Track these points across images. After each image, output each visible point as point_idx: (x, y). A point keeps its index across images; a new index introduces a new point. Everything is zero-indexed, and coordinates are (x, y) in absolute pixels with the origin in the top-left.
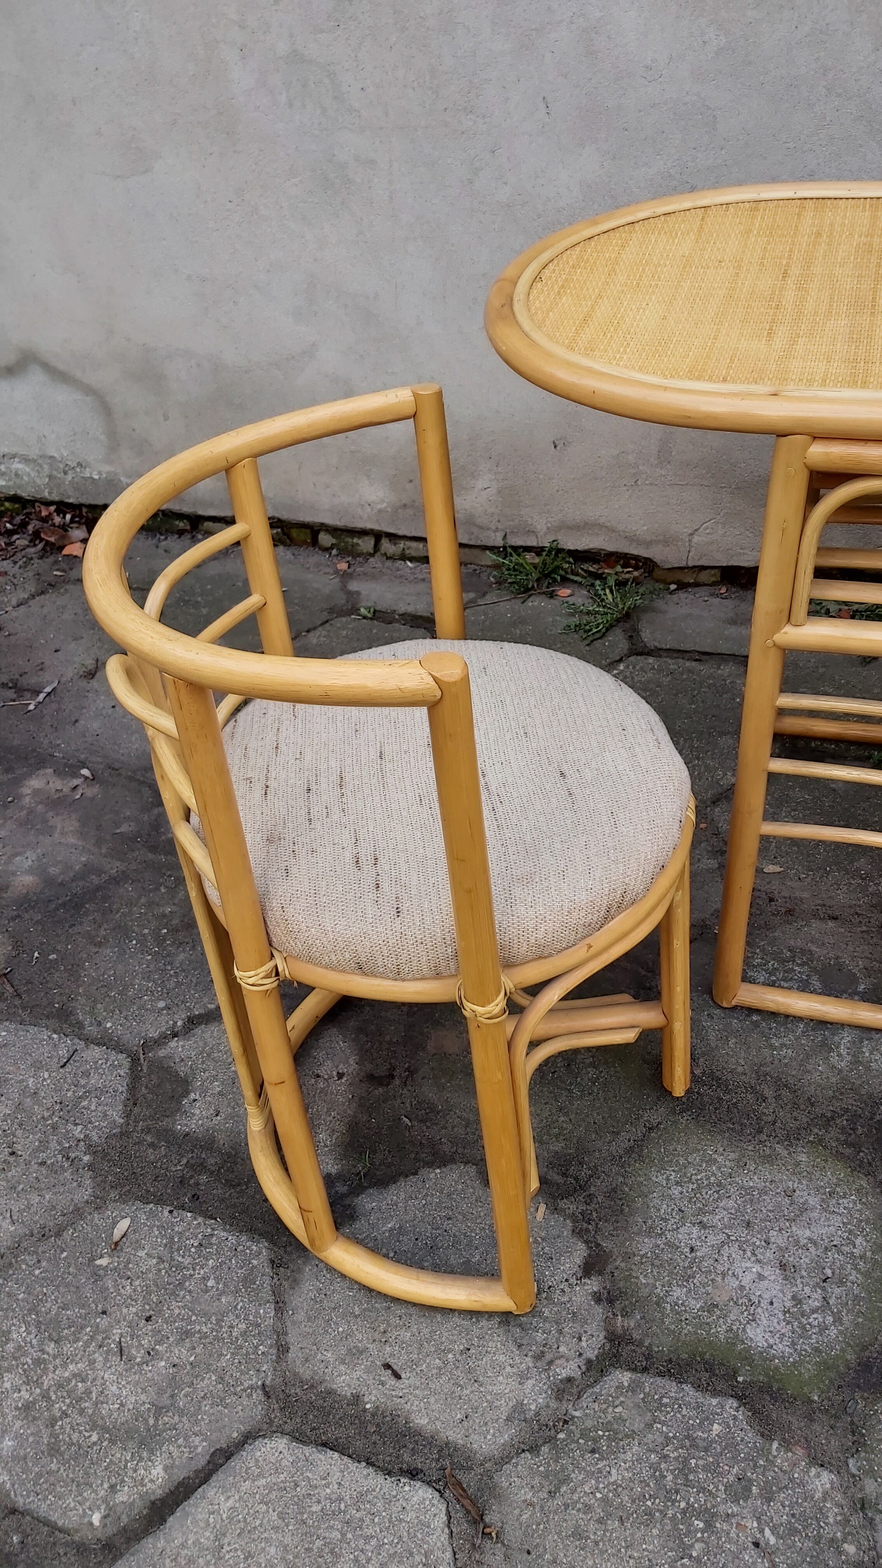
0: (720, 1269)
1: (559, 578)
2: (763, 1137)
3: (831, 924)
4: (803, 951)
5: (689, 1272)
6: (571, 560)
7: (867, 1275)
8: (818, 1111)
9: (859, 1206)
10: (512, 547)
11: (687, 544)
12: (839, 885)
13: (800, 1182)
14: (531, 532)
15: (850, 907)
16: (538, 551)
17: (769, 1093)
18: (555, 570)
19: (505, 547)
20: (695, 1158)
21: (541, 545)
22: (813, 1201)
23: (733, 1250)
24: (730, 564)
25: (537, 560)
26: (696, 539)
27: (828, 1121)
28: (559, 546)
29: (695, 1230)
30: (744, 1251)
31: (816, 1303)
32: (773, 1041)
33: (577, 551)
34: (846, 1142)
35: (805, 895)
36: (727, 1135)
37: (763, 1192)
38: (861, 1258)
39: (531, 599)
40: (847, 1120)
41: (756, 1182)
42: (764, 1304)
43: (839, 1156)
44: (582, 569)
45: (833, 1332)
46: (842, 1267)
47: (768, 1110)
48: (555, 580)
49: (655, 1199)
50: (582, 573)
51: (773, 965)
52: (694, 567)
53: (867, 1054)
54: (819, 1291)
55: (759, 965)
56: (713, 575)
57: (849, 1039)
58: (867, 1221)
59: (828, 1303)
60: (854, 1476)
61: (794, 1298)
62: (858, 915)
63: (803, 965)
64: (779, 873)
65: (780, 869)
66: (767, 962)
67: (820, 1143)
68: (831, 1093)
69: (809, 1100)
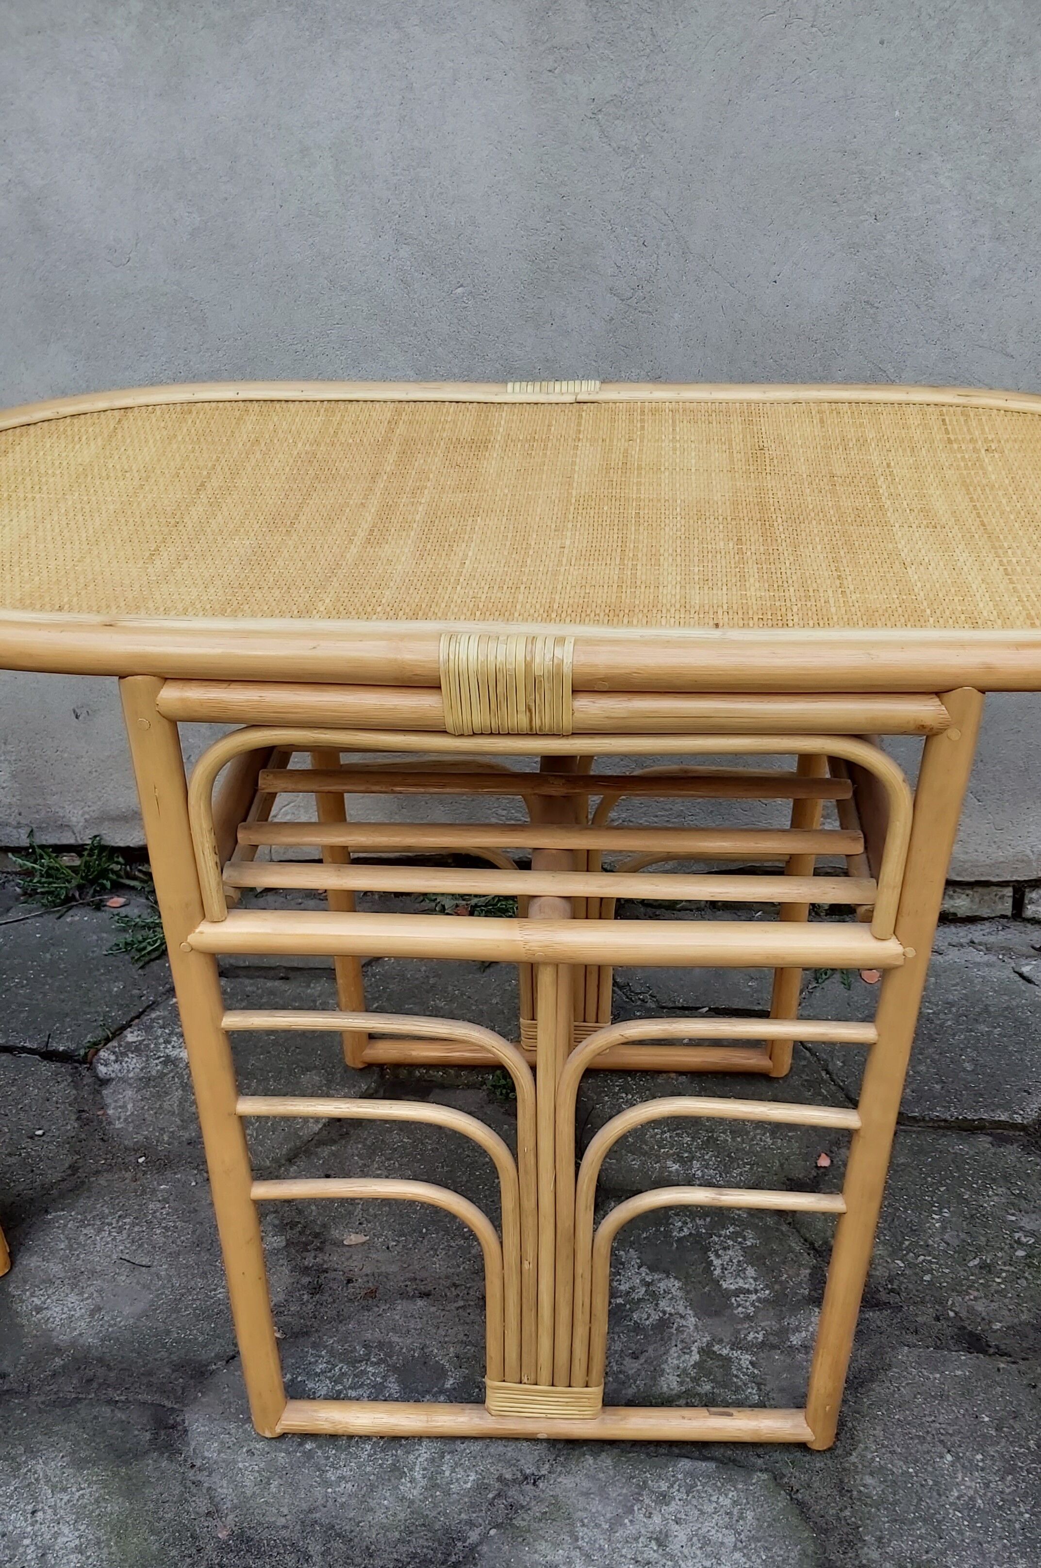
1: (108, 884)
3: (420, 1303)
4: (381, 1345)
6: (121, 860)
10: (42, 847)
12: (436, 1250)
14: (64, 827)
16: (77, 849)
17: (315, 1548)
18: (104, 873)
19: (32, 847)
21: (81, 842)
25: (77, 862)
28: (103, 843)
32: (329, 1474)
33: (128, 848)
35: (393, 1268)
39: (71, 913)
44: (140, 871)
48: (103, 887)
50: (141, 875)
51: (341, 1369)
53: (447, 1473)
57: (427, 1456)
62: (456, 1286)
63: (377, 1364)
64: (363, 1244)
65: (362, 1239)
66: (334, 1366)
68: (397, 1534)
69: (367, 1548)
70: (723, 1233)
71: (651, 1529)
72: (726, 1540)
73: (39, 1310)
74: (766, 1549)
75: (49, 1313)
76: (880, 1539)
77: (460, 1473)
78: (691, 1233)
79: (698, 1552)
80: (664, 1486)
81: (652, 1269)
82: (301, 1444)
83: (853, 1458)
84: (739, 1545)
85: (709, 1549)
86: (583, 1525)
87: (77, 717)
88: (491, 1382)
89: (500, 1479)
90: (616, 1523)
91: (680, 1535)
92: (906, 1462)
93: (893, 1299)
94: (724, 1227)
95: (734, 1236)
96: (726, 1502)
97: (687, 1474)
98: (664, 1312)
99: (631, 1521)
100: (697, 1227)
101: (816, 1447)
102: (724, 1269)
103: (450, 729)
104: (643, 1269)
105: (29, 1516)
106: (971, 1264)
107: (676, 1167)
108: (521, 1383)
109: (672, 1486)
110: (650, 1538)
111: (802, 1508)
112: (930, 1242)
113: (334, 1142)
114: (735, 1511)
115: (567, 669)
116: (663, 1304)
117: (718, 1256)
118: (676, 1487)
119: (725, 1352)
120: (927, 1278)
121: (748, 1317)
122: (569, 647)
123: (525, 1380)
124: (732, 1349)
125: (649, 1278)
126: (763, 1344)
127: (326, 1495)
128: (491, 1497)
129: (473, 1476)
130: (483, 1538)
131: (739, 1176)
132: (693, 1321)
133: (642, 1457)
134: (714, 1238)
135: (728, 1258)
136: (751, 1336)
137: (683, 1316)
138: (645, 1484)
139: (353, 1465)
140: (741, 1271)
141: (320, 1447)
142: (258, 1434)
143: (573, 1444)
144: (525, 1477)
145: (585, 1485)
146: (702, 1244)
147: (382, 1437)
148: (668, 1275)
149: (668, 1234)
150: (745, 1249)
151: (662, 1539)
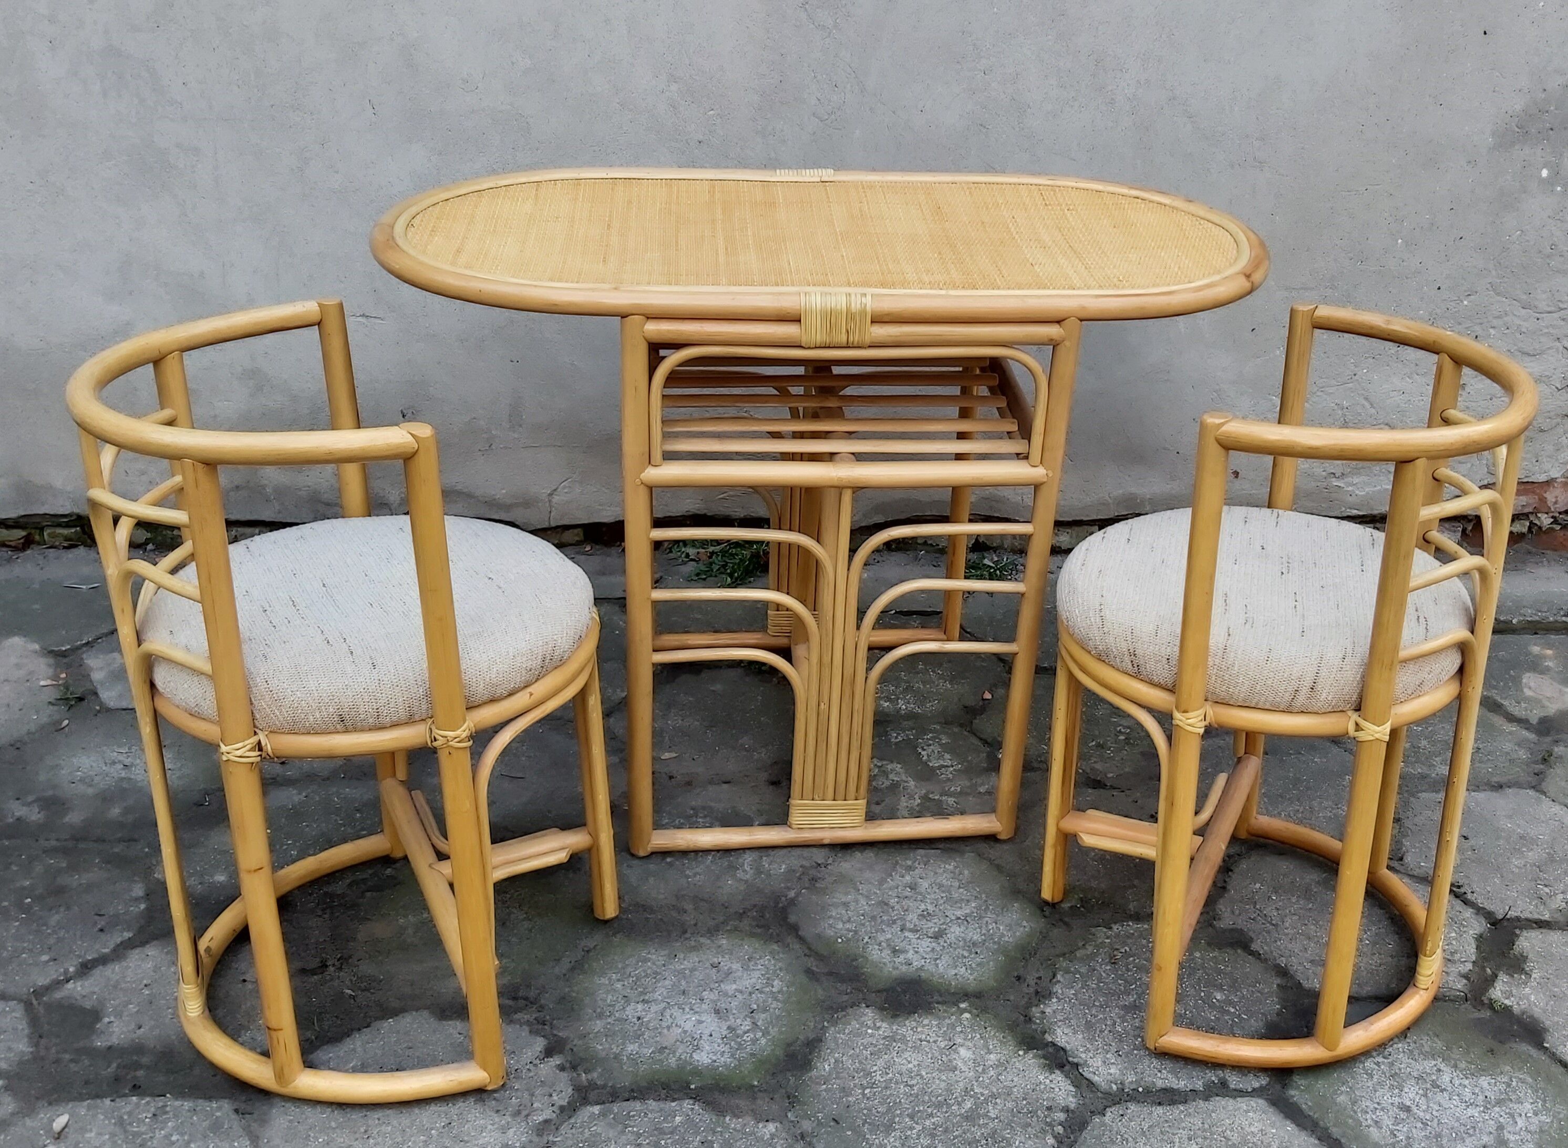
0: (664, 1024)
2: (688, 935)
3: (725, 786)
4: (704, 808)
5: (639, 1032)
7: (784, 1002)
8: (732, 910)
9: (773, 962)
11: (547, 504)
13: (723, 957)
15: (740, 772)
20: (632, 961)
22: (736, 966)
23: (676, 1012)
24: (591, 521)
26: (556, 499)
27: (741, 916)
29: (640, 1007)
30: (683, 1009)
31: (748, 1028)
34: (757, 926)
35: (700, 769)
37: (693, 970)
38: (779, 992)
40: (756, 911)
41: (687, 964)
42: (705, 1037)
43: (752, 935)
45: (763, 1041)
46: (764, 1001)
47: (689, 919)
49: (601, 994)
52: (557, 527)
53: (767, 866)
54: (748, 1019)
55: (667, 823)
56: (578, 535)
57: (751, 859)
58: (781, 969)
59: (757, 1025)
60: (792, 1122)
61: (729, 1028)
62: (747, 776)
63: (705, 817)
65: (675, 755)
66: (674, 821)
67: (736, 929)
68: (740, 897)
69: (723, 905)
70: (925, 736)
71: (905, 882)
72: (953, 884)
74: (978, 887)
77: (775, 866)
78: (902, 740)
79: (937, 891)
80: (909, 863)
81: (881, 759)
82: (664, 859)
83: (1027, 843)
84: (962, 886)
85: (943, 889)
86: (861, 882)
87: (404, 416)
88: (794, 802)
89: (802, 866)
90: (882, 882)
91: (925, 884)
94: (925, 733)
95: (934, 738)
96: (950, 866)
97: (923, 856)
98: (893, 781)
99: (892, 880)
100: (907, 736)
101: (1003, 837)
102: (929, 755)
103: (803, 345)
104: (873, 761)
106: (1090, 745)
107: (885, 704)
108: (813, 800)
109: (914, 862)
110: (906, 887)
111: (999, 868)
114: (957, 871)
115: (869, 309)
116: (891, 776)
117: (924, 750)
118: (917, 862)
119: (936, 797)
121: (949, 779)
122: (869, 297)
123: (816, 797)
124: (941, 796)
125: (879, 764)
126: (961, 793)
127: (688, 882)
128: (798, 875)
129: (784, 867)
130: (798, 894)
131: (932, 706)
132: (912, 783)
133: (893, 850)
134: (920, 740)
135: (930, 750)
136: (953, 789)
137: (906, 782)
138: (897, 862)
139: (702, 866)
140: (940, 757)
141: (677, 860)
142: (633, 855)
143: (846, 847)
144: (819, 865)
145: (858, 866)
146: (912, 744)
147: (718, 851)
148: (892, 762)
149: (888, 742)
150: (941, 745)
151: (913, 887)
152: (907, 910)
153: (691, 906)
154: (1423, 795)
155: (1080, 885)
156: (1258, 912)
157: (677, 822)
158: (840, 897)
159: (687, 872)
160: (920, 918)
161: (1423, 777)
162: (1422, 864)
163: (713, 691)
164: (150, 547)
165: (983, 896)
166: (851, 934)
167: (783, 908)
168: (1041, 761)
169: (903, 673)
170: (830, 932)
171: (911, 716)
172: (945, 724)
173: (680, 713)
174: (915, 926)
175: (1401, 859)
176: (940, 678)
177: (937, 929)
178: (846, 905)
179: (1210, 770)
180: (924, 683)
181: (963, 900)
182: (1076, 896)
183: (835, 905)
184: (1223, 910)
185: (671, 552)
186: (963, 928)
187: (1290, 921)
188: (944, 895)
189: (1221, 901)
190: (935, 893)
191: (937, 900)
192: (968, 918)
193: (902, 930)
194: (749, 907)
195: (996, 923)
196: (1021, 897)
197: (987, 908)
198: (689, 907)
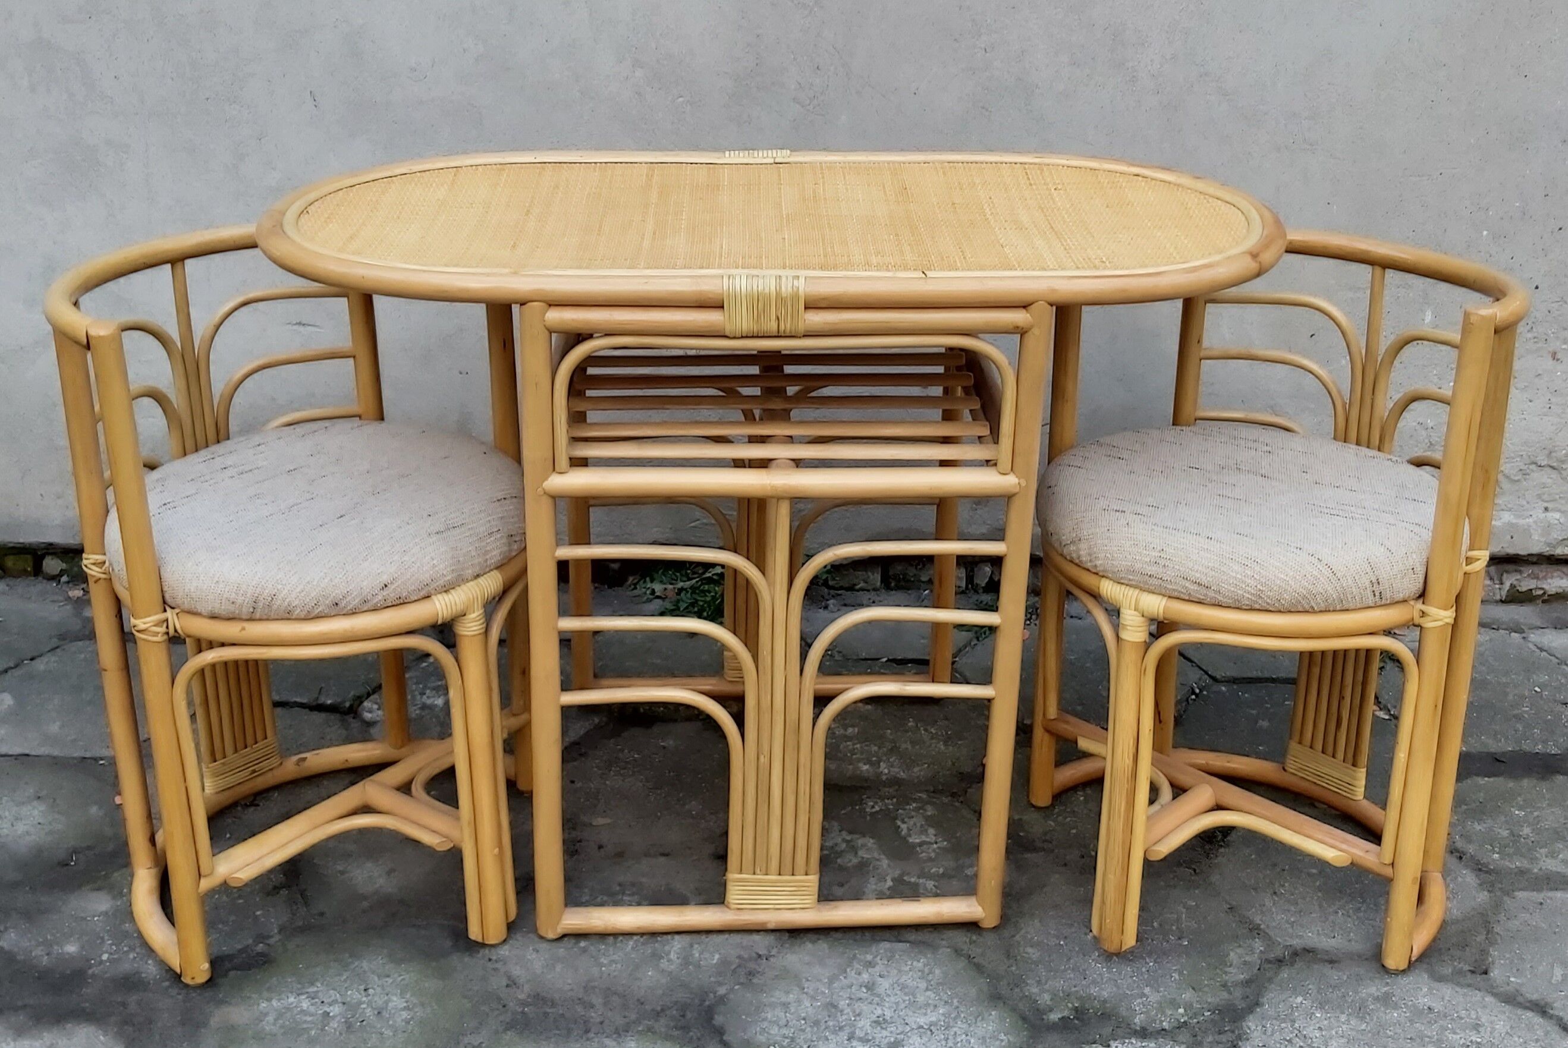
2: (590, 1036)
3: (662, 859)
4: (633, 885)
8: (648, 1007)
12: (670, 827)
15: (682, 844)
27: (657, 1014)
34: (675, 1028)
35: (636, 839)
36: (553, 1040)
40: (677, 1010)
43: (668, 1038)
47: (594, 1016)
53: (697, 955)
57: (679, 946)
62: (690, 848)
63: (633, 894)
64: (609, 824)
65: (609, 821)
66: (595, 898)
67: (650, 1029)
68: (661, 992)
69: (638, 1000)
70: (908, 807)
71: (861, 980)
72: (919, 985)
73: (342, 873)
74: (950, 989)
75: (352, 875)
76: (1039, 982)
77: (707, 955)
78: (881, 810)
79: (898, 992)
80: (869, 957)
81: (850, 832)
82: (577, 943)
83: (1017, 938)
84: (930, 989)
85: (907, 992)
86: (808, 980)
88: (732, 876)
89: (739, 957)
90: (832, 980)
91: (884, 985)
92: (1058, 938)
93: (1046, 846)
94: (908, 804)
95: (917, 809)
96: (920, 965)
97: (886, 950)
98: (863, 858)
99: (845, 977)
100: (886, 805)
101: (986, 926)
102: (909, 830)
103: (727, 335)
104: (844, 833)
105: (362, 992)
107: (866, 767)
108: (754, 874)
109: (876, 957)
110: (861, 986)
111: (979, 968)
112: (1076, 809)
113: (575, 760)
114: (926, 970)
115: (800, 292)
116: (861, 853)
117: (904, 822)
118: (879, 958)
119: (913, 880)
120: (1074, 831)
121: (930, 859)
123: (758, 871)
124: (919, 878)
125: (849, 838)
126: (943, 875)
127: (601, 972)
128: (733, 967)
129: (717, 956)
130: (732, 989)
131: (919, 772)
132: (885, 862)
133: (851, 942)
134: (900, 811)
135: (912, 823)
136: (934, 870)
137: (878, 860)
138: (855, 956)
139: (620, 954)
140: (923, 831)
141: (592, 945)
142: (542, 937)
143: (796, 933)
144: (760, 956)
145: (807, 959)
146: (890, 817)
147: (642, 934)
148: (864, 836)
149: (862, 811)
150: (927, 819)
151: (870, 987)
152: (859, 1015)
153: (600, 1000)
154: (1520, 894)
155: (1077, 991)
156: (1297, 1032)
157: (599, 899)
158: (779, 996)
159: (602, 960)
160: (874, 1024)
161: (1522, 872)
162: (1512, 979)
163: (664, 747)
164: (64, 579)
165: (955, 1001)
166: (787, 1041)
167: (709, 1006)
168: (1045, 841)
169: (889, 731)
170: (762, 1038)
171: (895, 782)
172: (934, 792)
173: (622, 772)
174: (867, 1034)
175: (1486, 973)
176: (932, 738)
177: (892, 1040)
178: (786, 1006)
179: (1253, 856)
180: (913, 743)
181: (928, 1005)
182: (1070, 1005)
183: (773, 1006)
184: (1253, 1028)
185: (635, 588)
186: (925, 1039)
187: (1335, 1044)
188: (907, 998)
189: (1251, 1017)
190: (896, 994)
191: (897, 1004)
192: (932, 1028)
193: (849, 1040)
194: (668, 1004)
195: (967, 1035)
196: (1002, 1004)
197: (958, 1016)
198: (597, 1000)
